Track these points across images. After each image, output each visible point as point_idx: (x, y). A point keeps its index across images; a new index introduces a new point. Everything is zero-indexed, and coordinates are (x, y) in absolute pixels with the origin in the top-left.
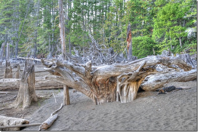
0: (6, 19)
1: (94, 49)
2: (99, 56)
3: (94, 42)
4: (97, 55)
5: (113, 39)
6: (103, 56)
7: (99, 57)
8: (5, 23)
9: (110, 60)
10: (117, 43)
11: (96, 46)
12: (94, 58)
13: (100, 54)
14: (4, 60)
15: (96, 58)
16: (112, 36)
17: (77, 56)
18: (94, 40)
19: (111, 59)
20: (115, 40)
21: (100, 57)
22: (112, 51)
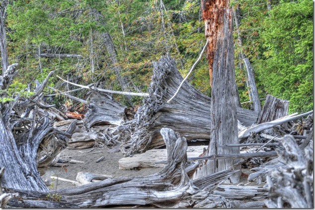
22: (169, 74)
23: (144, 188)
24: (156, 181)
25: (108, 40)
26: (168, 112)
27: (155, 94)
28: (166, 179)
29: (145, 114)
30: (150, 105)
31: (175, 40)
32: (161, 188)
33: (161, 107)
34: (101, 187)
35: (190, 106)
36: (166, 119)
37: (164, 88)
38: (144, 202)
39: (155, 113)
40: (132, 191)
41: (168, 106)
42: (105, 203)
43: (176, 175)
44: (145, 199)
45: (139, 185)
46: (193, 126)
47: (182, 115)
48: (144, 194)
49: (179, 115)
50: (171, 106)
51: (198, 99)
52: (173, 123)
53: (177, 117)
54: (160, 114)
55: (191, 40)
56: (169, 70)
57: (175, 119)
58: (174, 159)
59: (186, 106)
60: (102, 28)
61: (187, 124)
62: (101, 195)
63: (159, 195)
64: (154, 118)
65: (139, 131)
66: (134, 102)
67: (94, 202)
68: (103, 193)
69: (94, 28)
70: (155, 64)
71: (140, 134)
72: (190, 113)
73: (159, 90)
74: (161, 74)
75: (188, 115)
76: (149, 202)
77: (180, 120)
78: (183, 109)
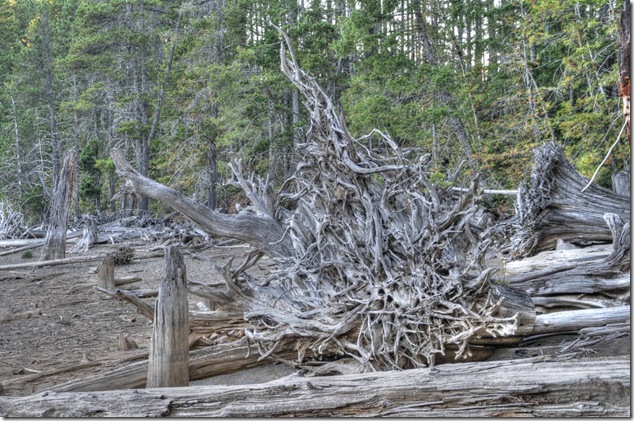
0: (89, 39)
1: (327, 167)
2: (364, 214)
3: (323, 117)
4: (348, 204)
5: (578, 93)
6: (386, 213)
7: (360, 218)
8: (85, 58)
9: (430, 245)
10: (597, 114)
11: (338, 146)
12: (327, 230)
13: (367, 201)
14: (85, 232)
15: (341, 233)
16: (568, 79)
17: (259, 214)
18: (324, 103)
19: (437, 238)
20: (587, 100)
21: (368, 222)
22: (556, 163)
23: (590, 276)
24: (603, 268)
25: (460, 128)
26: (557, 208)
27: (541, 187)
28: (614, 266)
29: (529, 211)
30: (536, 201)
31: (549, 123)
32: (610, 276)
33: (550, 202)
34: (542, 276)
35: (584, 200)
36: (555, 217)
37: (551, 180)
38: (591, 291)
39: (541, 210)
40: (577, 279)
41: (557, 201)
42: (548, 291)
44: (593, 287)
45: (584, 273)
46: (589, 224)
47: (574, 211)
48: (591, 281)
49: (570, 211)
50: (561, 202)
51: (593, 192)
52: (565, 221)
53: (568, 214)
54: (547, 211)
55: (572, 122)
56: (556, 158)
57: (566, 217)
58: (621, 245)
59: (579, 200)
60: (456, 113)
61: (582, 222)
62: (543, 284)
63: (609, 283)
64: (540, 216)
65: (522, 233)
66: (494, 201)
67: (537, 290)
68: (545, 281)
69: (444, 114)
70: (537, 152)
71: (523, 236)
72: (584, 208)
73: (545, 183)
74: (547, 164)
75: (583, 212)
76: (596, 290)
77: (572, 218)
78: (576, 204)
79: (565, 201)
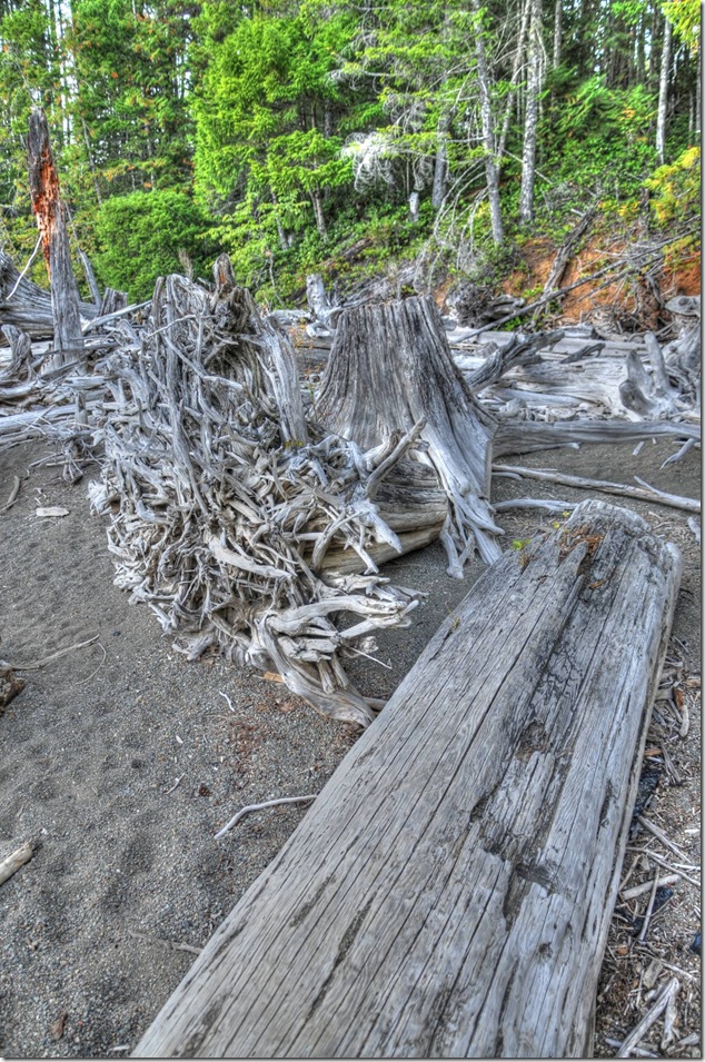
22: (6, 271)
26: (8, 310)
28: (13, 376)
31: (8, 236)
32: (10, 385)
35: (31, 303)
43: (21, 372)
47: (23, 312)
50: (11, 304)
51: (38, 295)
52: (15, 320)
53: (19, 315)
55: (26, 236)
57: (18, 317)
58: (18, 356)
59: (27, 303)
61: (31, 322)
72: (32, 310)
75: (30, 312)
77: (23, 318)
78: (24, 306)
79: (15, 304)
